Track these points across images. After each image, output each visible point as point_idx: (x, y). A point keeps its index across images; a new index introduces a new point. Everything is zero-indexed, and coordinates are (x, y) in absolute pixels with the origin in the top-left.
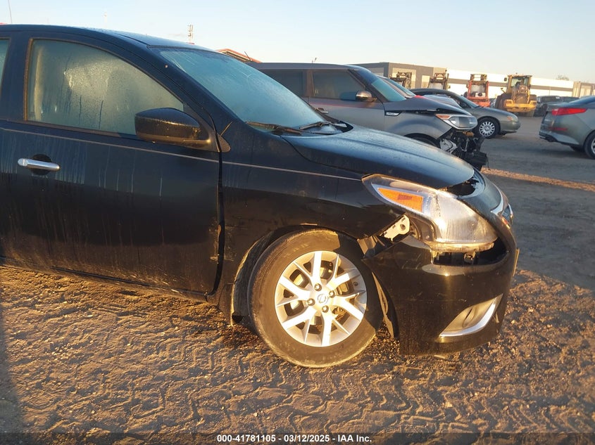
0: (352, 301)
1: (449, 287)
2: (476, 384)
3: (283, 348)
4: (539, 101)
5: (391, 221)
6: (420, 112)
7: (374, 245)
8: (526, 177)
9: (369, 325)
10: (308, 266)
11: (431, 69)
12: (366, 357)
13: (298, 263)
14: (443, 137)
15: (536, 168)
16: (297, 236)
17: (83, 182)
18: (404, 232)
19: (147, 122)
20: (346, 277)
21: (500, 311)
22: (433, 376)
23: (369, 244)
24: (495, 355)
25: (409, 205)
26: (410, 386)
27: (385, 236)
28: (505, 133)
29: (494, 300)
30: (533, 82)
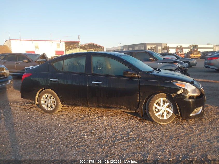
0: (170, 109)
1: (191, 103)
2: (200, 126)
3: (156, 120)
4: (202, 53)
5: (179, 90)
6: (168, 63)
7: (175, 96)
8: (202, 80)
9: (174, 114)
10: (160, 101)
11: (161, 44)
12: (173, 122)
13: (157, 101)
14: (176, 69)
15: (205, 77)
16: (157, 95)
17: (107, 87)
18: (182, 92)
19: (125, 72)
20: (168, 104)
21: (203, 109)
22: (190, 125)
23: (174, 95)
24: (203, 121)
25: (182, 86)
26: (185, 127)
27: (178, 93)
28: (192, 66)
29: (202, 107)
30: (199, 47)
